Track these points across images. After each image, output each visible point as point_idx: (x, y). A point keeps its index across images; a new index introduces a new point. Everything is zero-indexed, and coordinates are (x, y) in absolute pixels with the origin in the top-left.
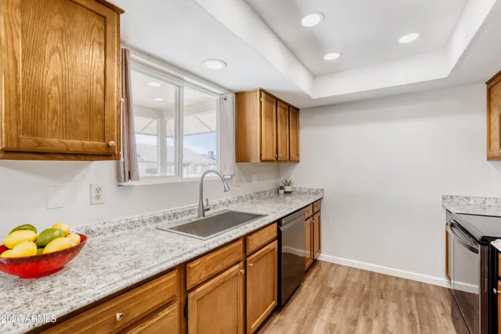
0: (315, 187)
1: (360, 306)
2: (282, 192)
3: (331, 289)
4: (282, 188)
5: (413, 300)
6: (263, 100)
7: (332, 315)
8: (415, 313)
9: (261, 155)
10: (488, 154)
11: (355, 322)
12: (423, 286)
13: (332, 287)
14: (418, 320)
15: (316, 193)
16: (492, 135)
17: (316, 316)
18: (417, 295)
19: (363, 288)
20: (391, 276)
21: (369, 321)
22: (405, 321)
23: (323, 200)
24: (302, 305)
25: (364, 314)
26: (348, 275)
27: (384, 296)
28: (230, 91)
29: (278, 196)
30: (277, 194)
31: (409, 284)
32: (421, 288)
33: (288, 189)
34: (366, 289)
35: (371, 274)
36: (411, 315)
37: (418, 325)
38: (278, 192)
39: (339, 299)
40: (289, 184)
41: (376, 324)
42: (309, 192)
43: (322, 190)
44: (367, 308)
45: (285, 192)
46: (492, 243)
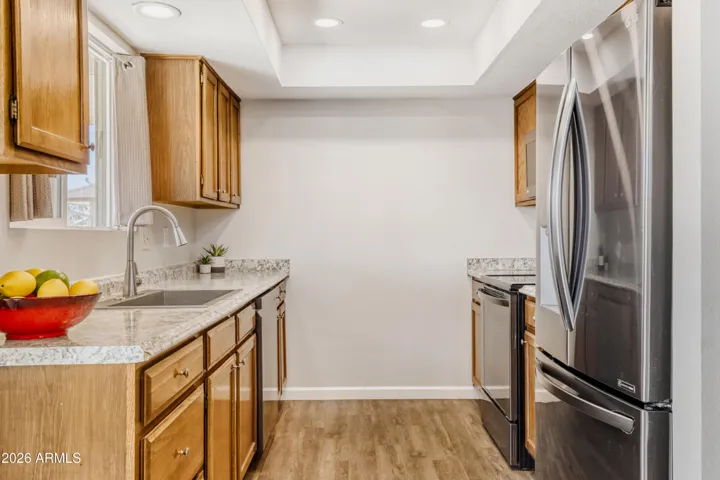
0: (272, 256)
1: (372, 436)
2: (206, 268)
3: (321, 430)
4: (205, 261)
5: (437, 417)
6: (204, 80)
7: (338, 452)
8: (442, 428)
9: (202, 186)
10: (516, 197)
11: (373, 453)
12: (446, 402)
13: (323, 427)
14: (447, 435)
15: (274, 269)
16: (520, 170)
17: (315, 459)
18: (441, 413)
19: (369, 419)
20: (402, 400)
21: (390, 449)
22: (433, 438)
23: (288, 282)
24: (288, 453)
25: (381, 443)
26: (340, 409)
27: (400, 421)
28: (136, 50)
29: (198, 278)
30: (195, 274)
31: (429, 402)
32: (445, 405)
33: (218, 262)
34: (373, 419)
35: (375, 403)
36: (438, 432)
37: (448, 439)
38: (198, 270)
39: (340, 438)
40: (221, 252)
41: (398, 448)
42: (262, 268)
43: (287, 261)
44: (382, 437)
45: (214, 270)
46: (521, 291)
